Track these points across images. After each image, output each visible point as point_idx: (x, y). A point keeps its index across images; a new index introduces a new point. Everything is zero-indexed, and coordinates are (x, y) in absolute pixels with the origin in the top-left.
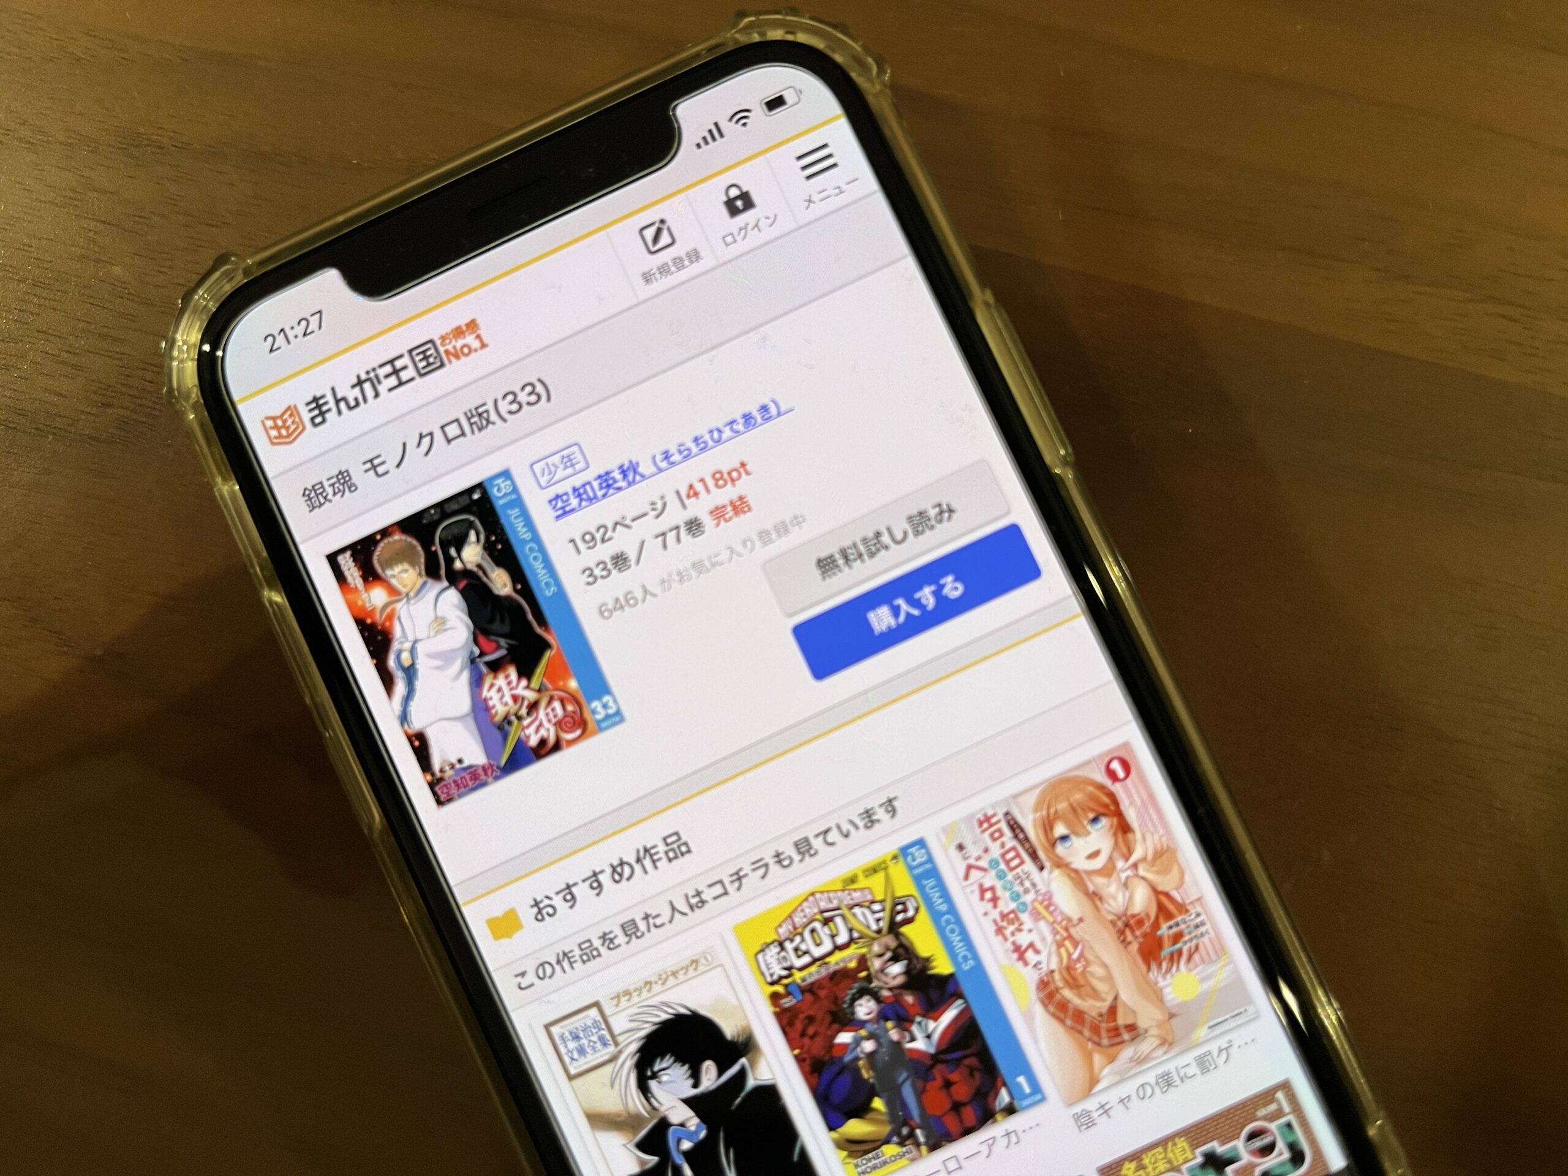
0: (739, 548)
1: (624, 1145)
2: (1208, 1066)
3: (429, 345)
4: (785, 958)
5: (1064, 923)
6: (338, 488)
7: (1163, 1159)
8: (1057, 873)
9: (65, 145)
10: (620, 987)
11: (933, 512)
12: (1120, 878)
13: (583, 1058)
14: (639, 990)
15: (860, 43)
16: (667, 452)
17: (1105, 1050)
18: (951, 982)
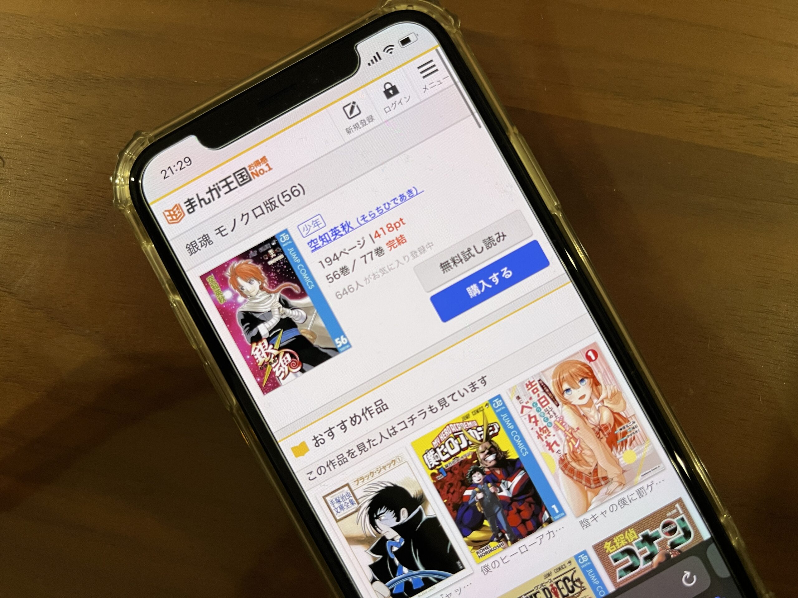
0: (402, 260)
2: (643, 494)
3: (244, 170)
4: (436, 456)
5: (570, 431)
6: (203, 243)
7: (623, 540)
8: (565, 407)
9: (49, 81)
10: (358, 476)
11: (495, 237)
12: (596, 409)
13: (342, 511)
14: (368, 476)
15: (444, 9)
16: (364, 216)
17: (592, 490)
18: (517, 462)
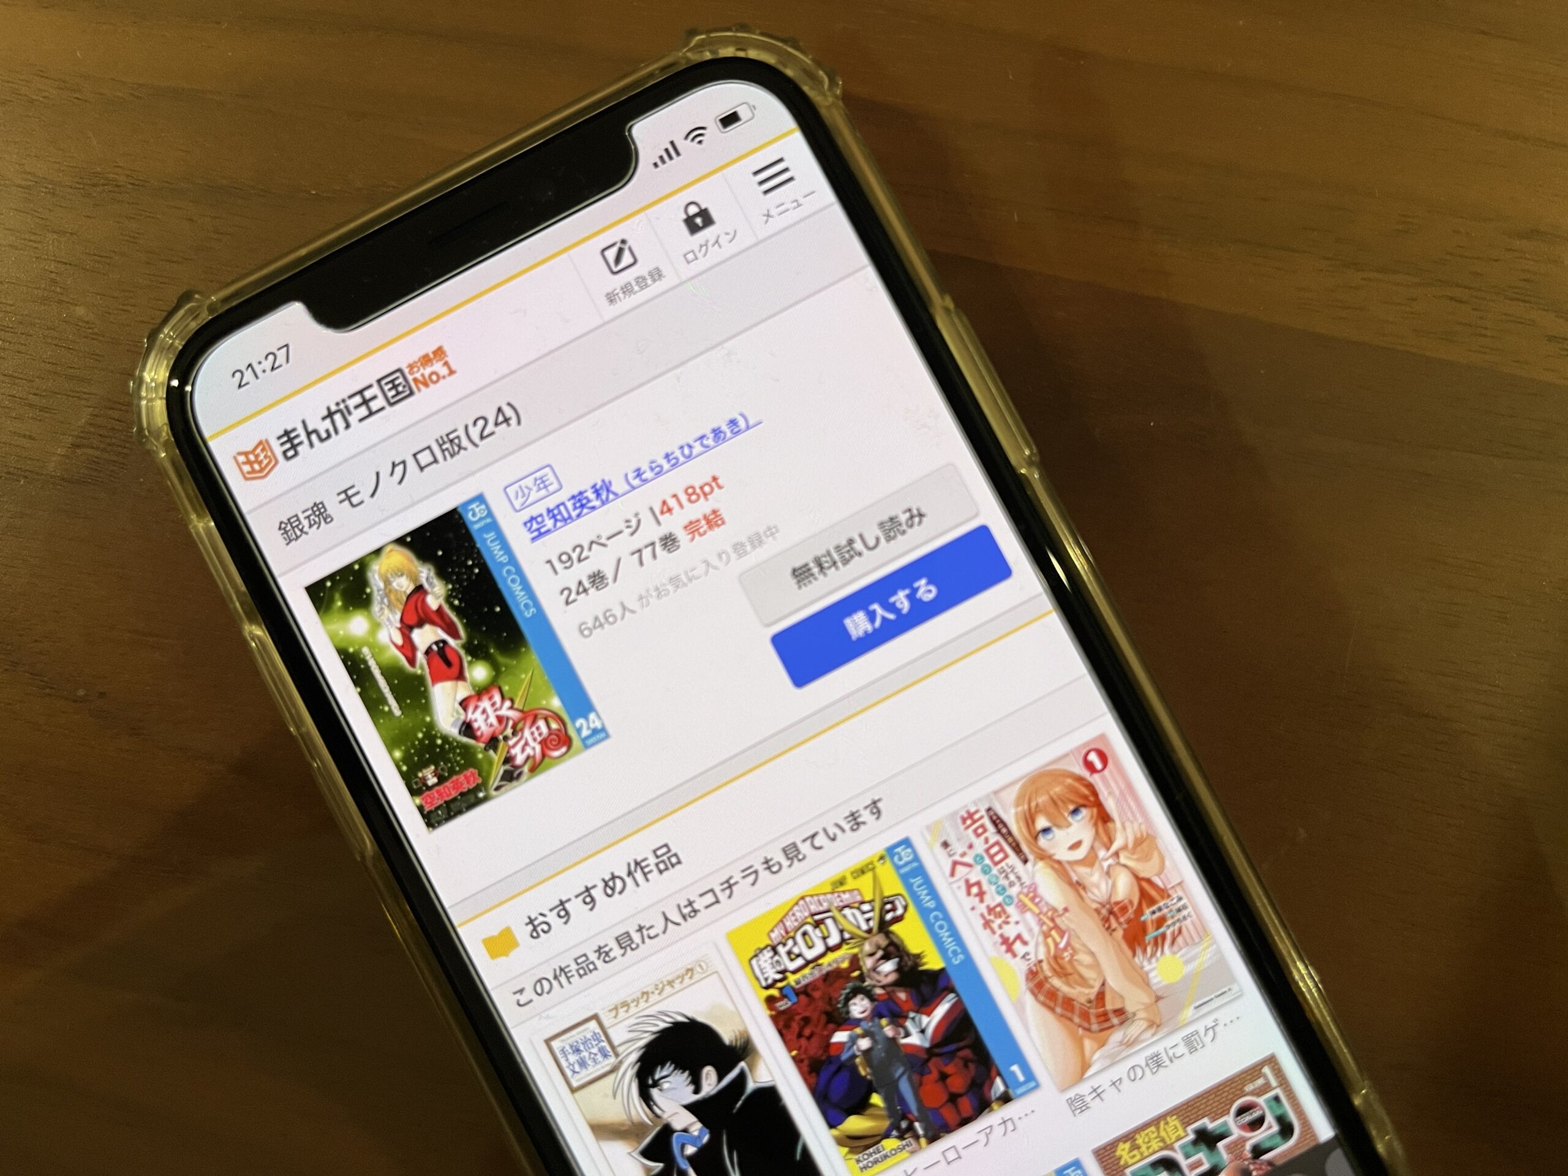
0: (714, 561)
1: (629, 1154)
2: (1196, 1045)
3: (398, 374)
4: (778, 962)
5: (1050, 914)
6: (314, 520)
7: (1156, 1138)
8: (1040, 864)
9: (22, 188)
10: (617, 999)
11: (904, 518)
12: (1102, 867)
13: (584, 1070)
14: (637, 1001)
15: (810, 57)
16: (638, 470)
17: (1095, 1035)
18: (942, 976)
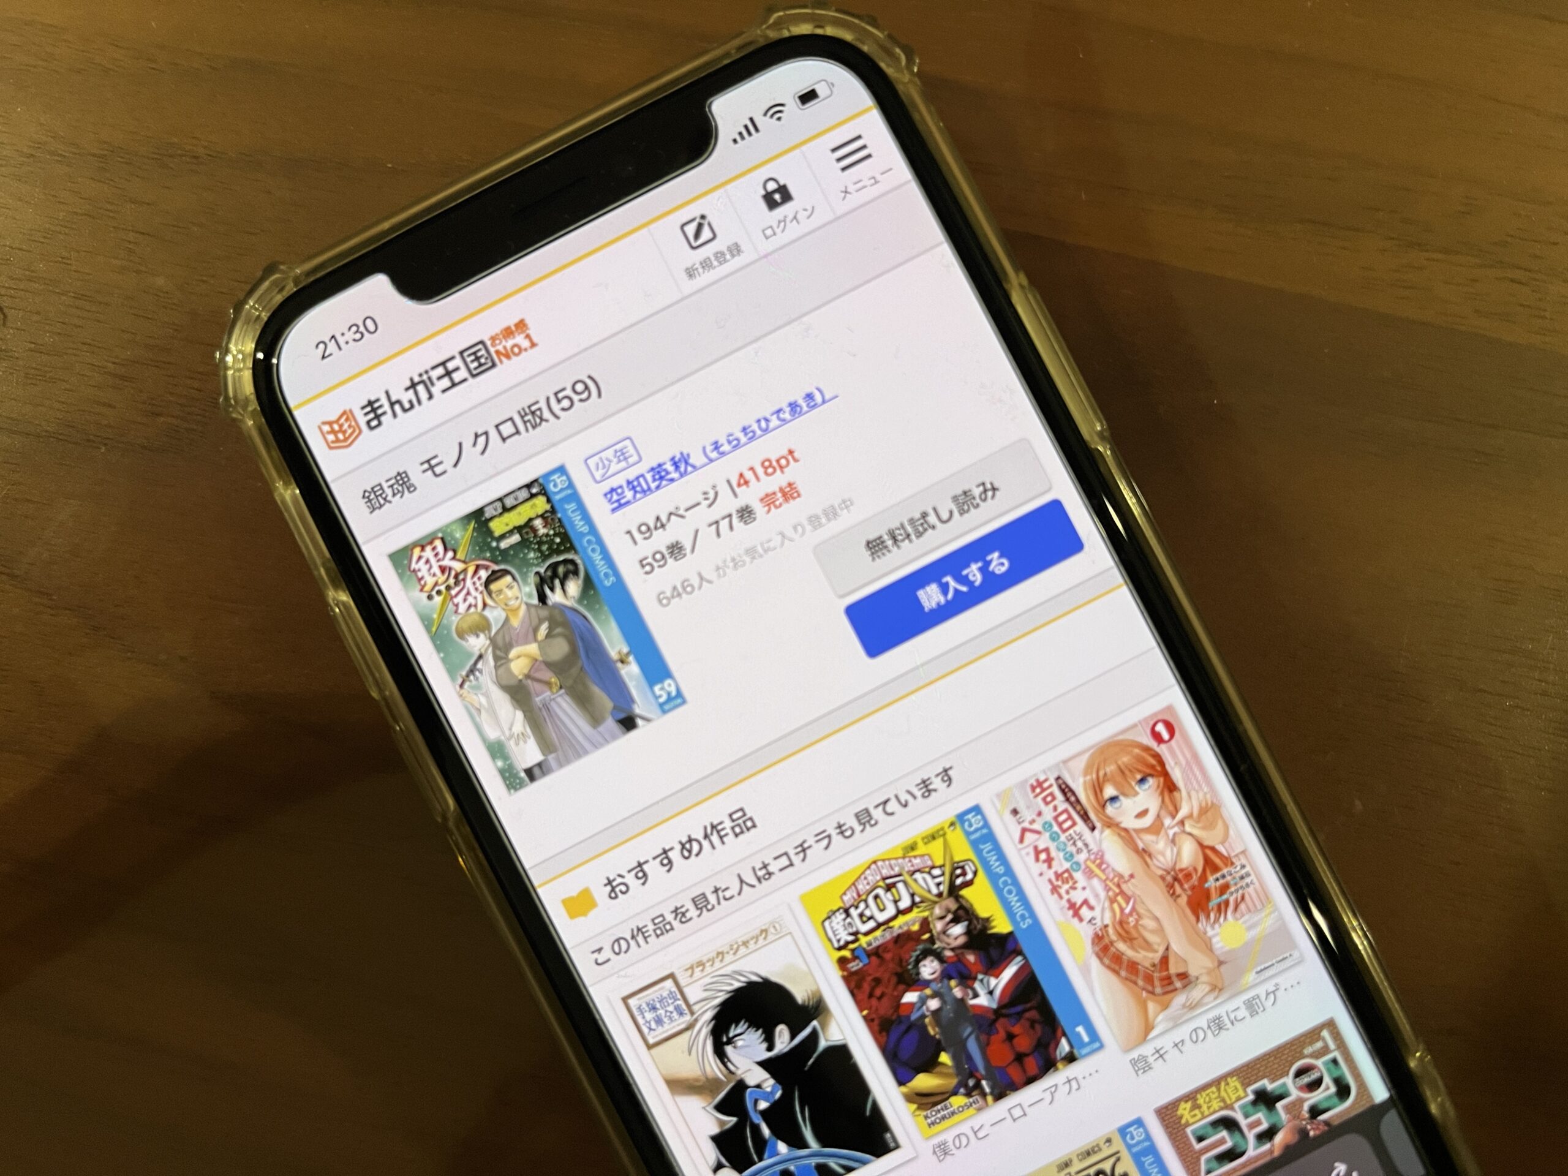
0: (790, 533)
2: (1257, 1008)
3: (480, 346)
4: (850, 924)
5: (1116, 880)
6: (397, 489)
7: (1216, 1098)
8: (1107, 832)
9: (97, 157)
10: (693, 959)
11: (977, 492)
12: (1168, 835)
13: (660, 1028)
14: (712, 960)
15: (886, 33)
16: (716, 443)
17: (1158, 998)
18: (1011, 939)
